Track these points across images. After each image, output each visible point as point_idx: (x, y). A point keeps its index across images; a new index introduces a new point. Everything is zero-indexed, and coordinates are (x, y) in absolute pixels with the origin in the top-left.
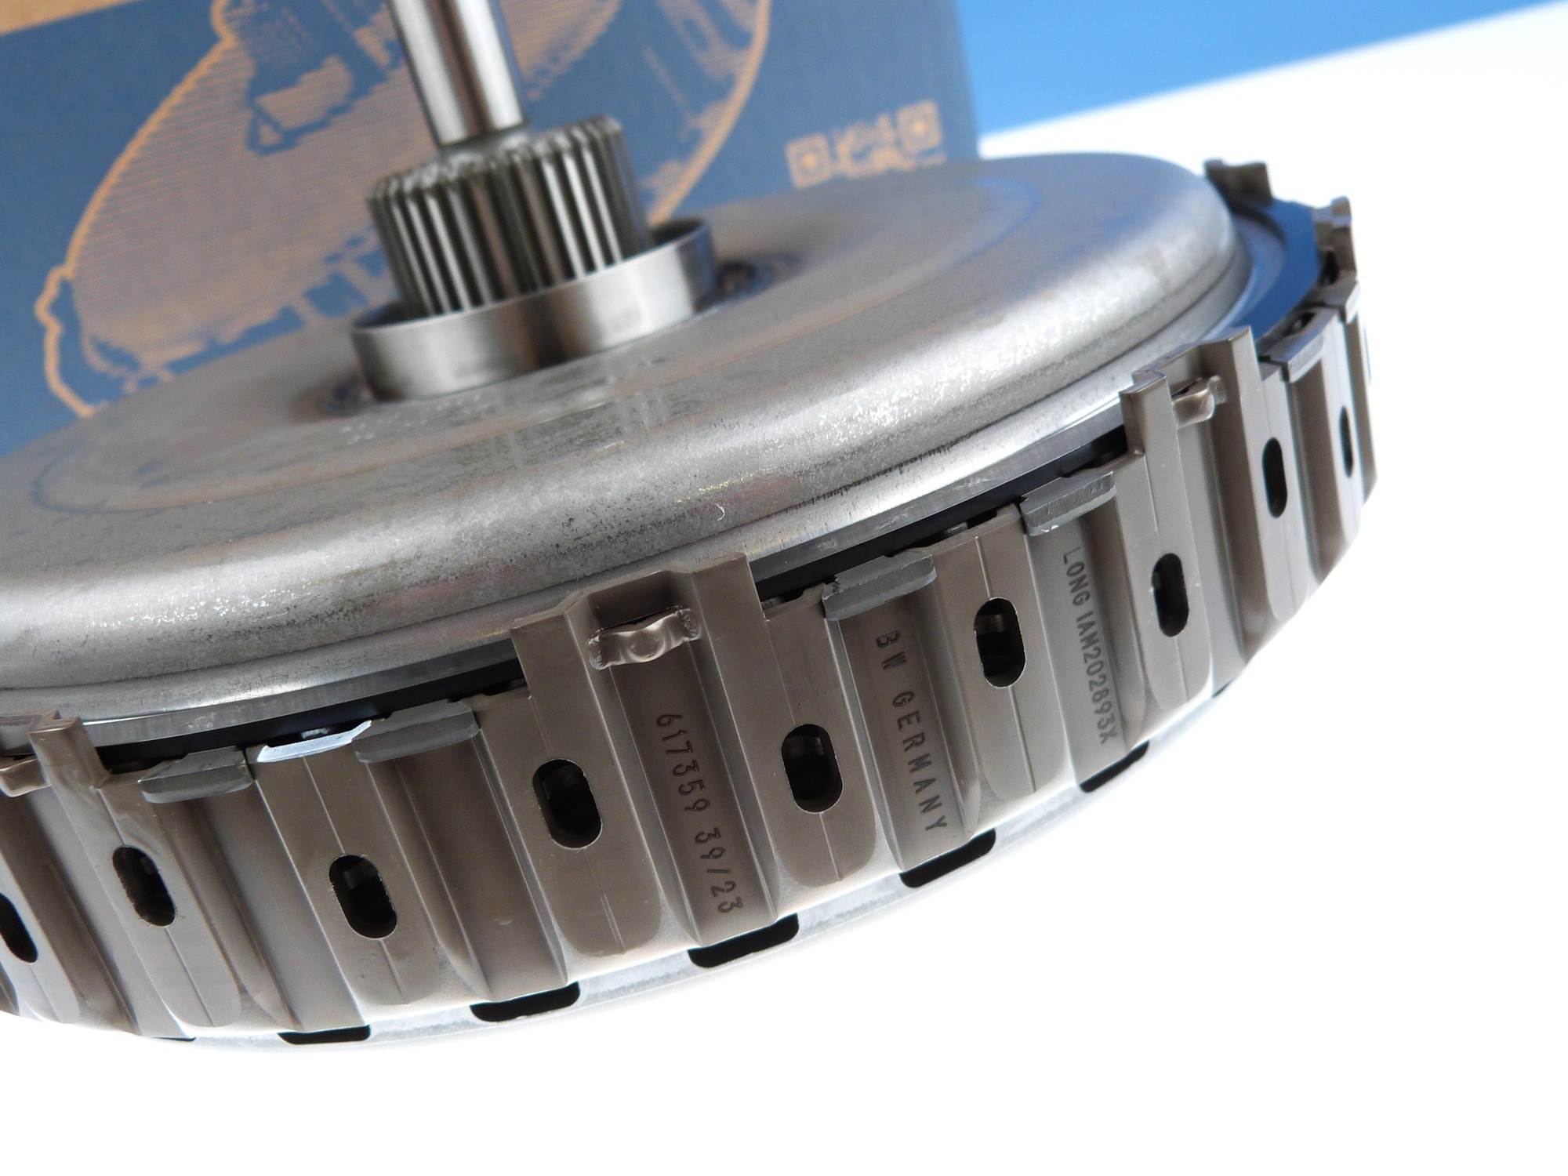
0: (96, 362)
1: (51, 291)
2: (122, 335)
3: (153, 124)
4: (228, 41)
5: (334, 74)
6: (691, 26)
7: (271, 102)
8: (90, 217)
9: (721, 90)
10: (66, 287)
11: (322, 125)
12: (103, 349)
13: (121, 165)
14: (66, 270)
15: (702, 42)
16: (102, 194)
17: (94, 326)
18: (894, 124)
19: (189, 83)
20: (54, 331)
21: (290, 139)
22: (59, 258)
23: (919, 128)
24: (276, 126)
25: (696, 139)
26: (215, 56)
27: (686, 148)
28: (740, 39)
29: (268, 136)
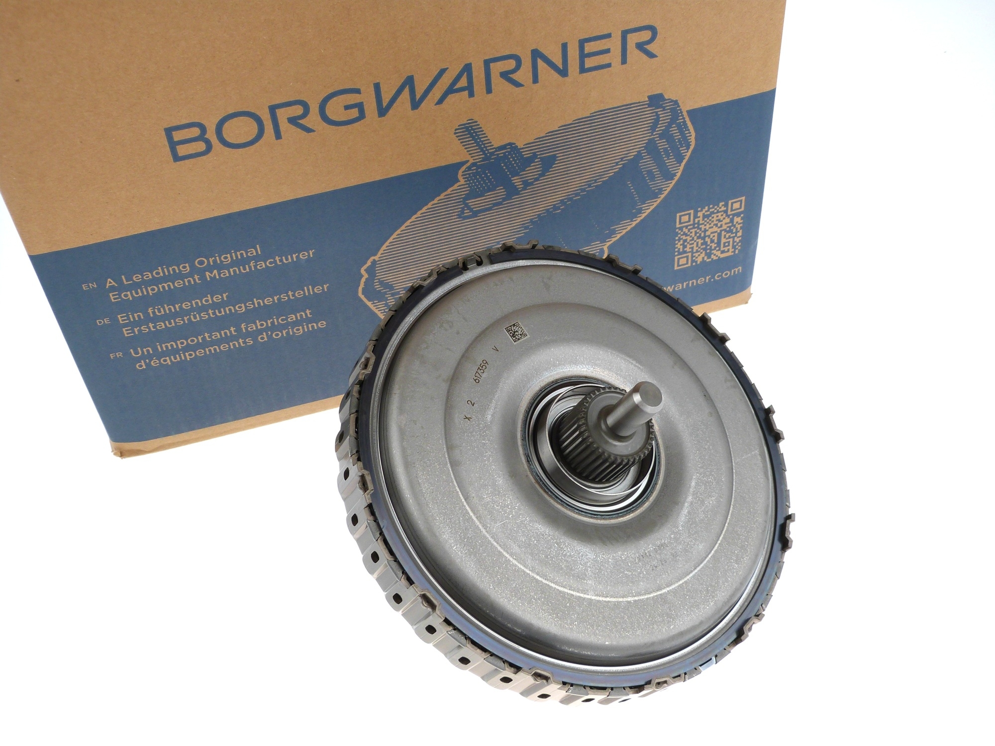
0: (377, 287)
1: (369, 263)
2: (389, 278)
3: (424, 210)
4: (462, 181)
5: (501, 191)
6: (650, 173)
7: (471, 202)
8: (391, 240)
9: (656, 196)
10: (374, 262)
11: (489, 209)
12: (381, 283)
13: (408, 223)
14: (376, 258)
15: (653, 178)
16: (398, 232)
17: (380, 275)
18: (726, 205)
19: (442, 196)
20: (366, 276)
21: (475, 214)
22: (375, 255)
23: (737, 205)
24: (471, 210)
25: (640, 211)
26: (455, 186)
27: (633, 216)
28: (669, 176)
29: (467, 213)
